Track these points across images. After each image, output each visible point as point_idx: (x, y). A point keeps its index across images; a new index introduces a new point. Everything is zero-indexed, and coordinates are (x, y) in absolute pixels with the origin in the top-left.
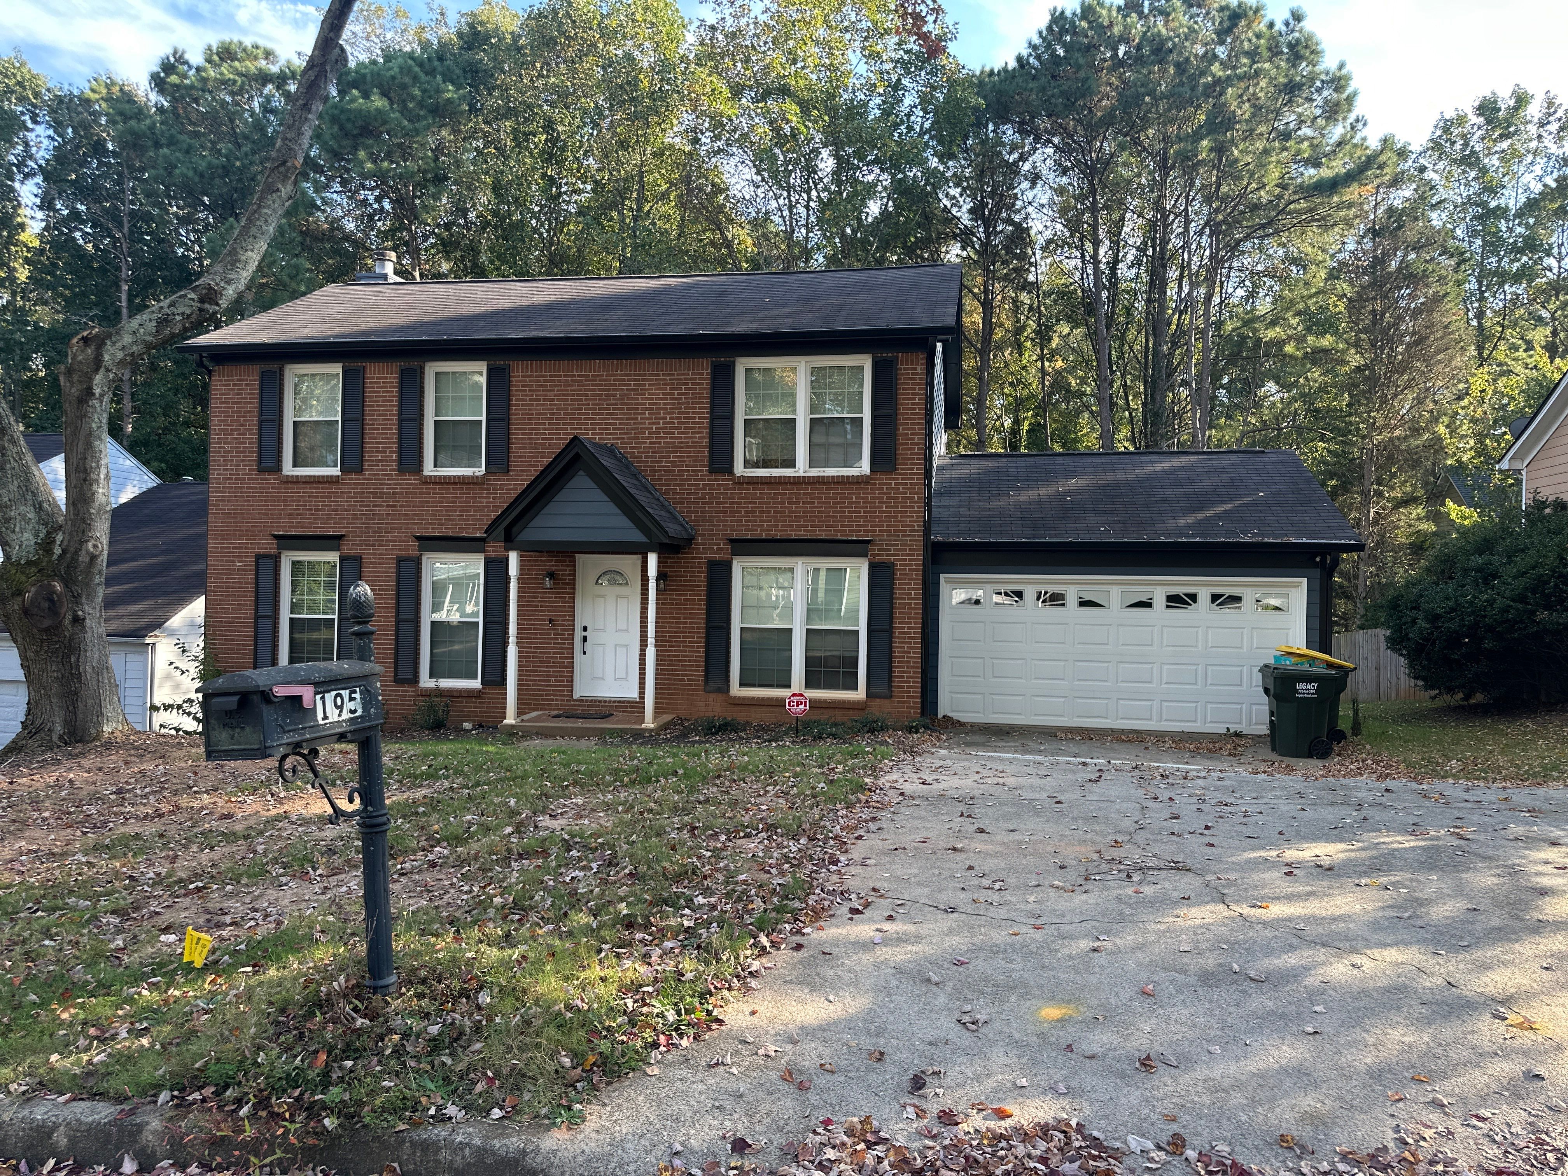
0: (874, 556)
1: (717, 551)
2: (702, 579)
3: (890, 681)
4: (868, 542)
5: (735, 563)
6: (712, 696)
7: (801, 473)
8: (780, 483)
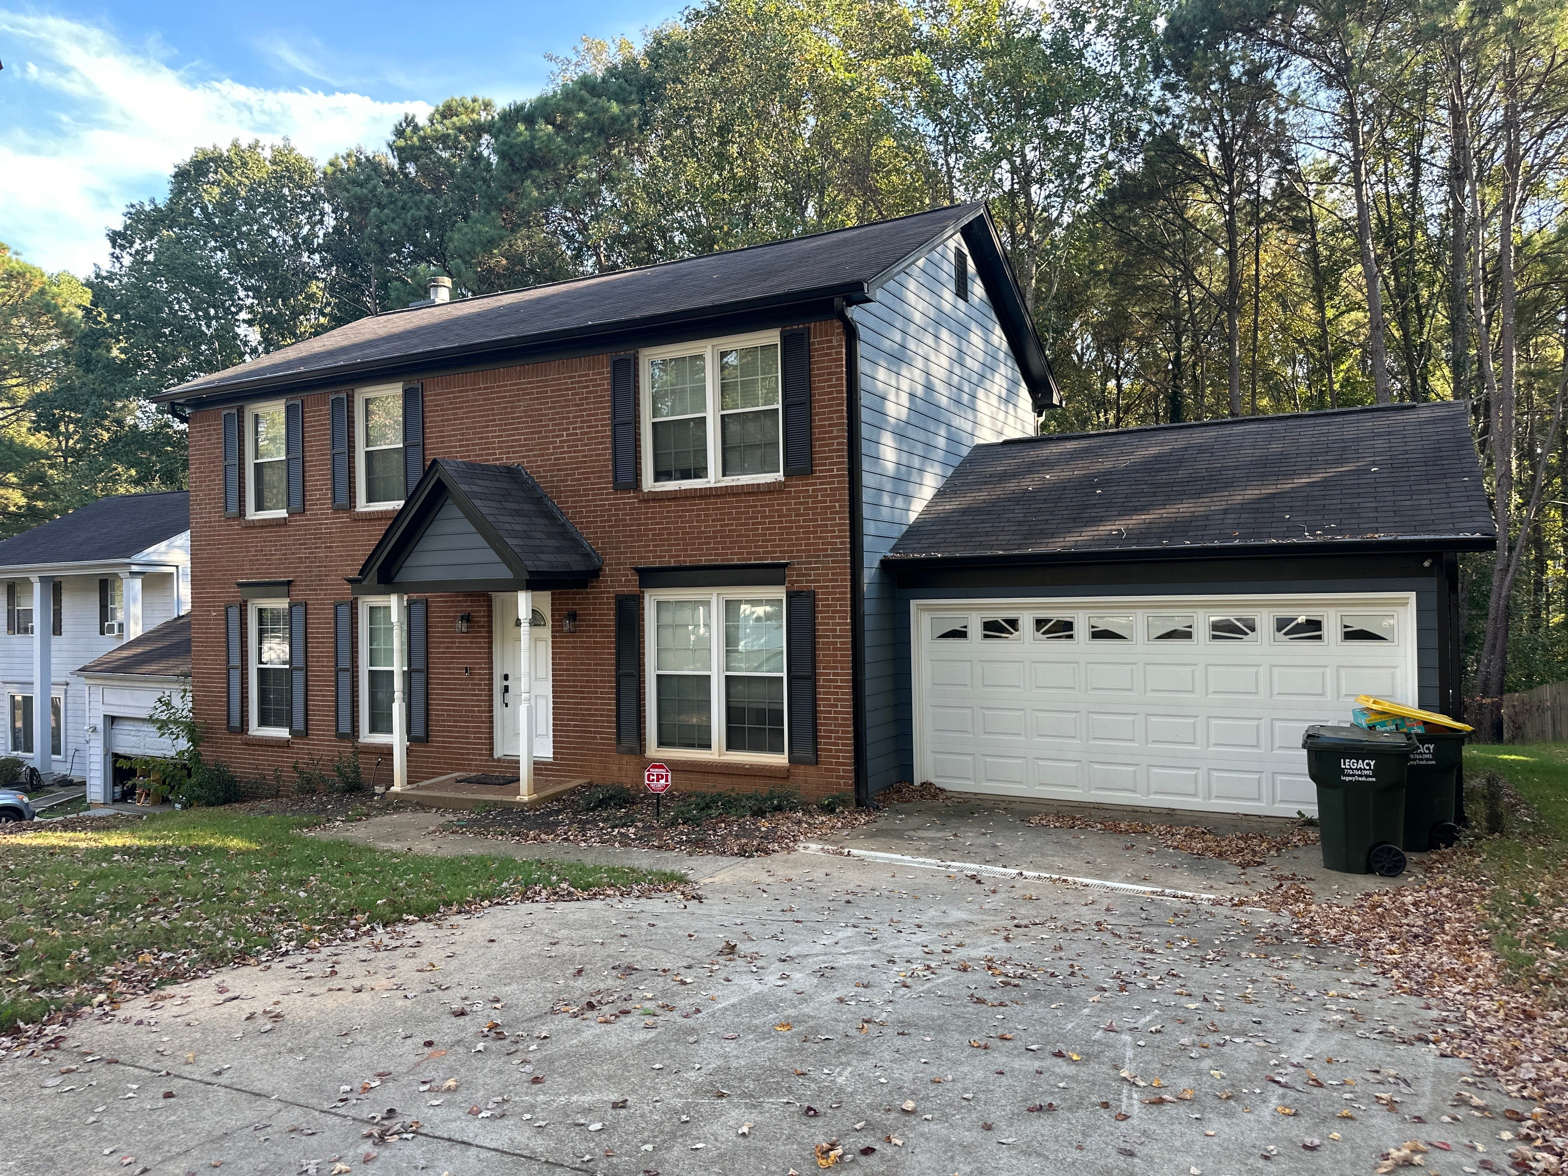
0: (792, 583)
1: (628, 584)
2: (611, 617)
3: (816, 743)
4: (785, 566)
5: (647, 596)
6: (626, 758)
7: (712, 485)
8: (686, 498)
